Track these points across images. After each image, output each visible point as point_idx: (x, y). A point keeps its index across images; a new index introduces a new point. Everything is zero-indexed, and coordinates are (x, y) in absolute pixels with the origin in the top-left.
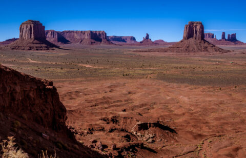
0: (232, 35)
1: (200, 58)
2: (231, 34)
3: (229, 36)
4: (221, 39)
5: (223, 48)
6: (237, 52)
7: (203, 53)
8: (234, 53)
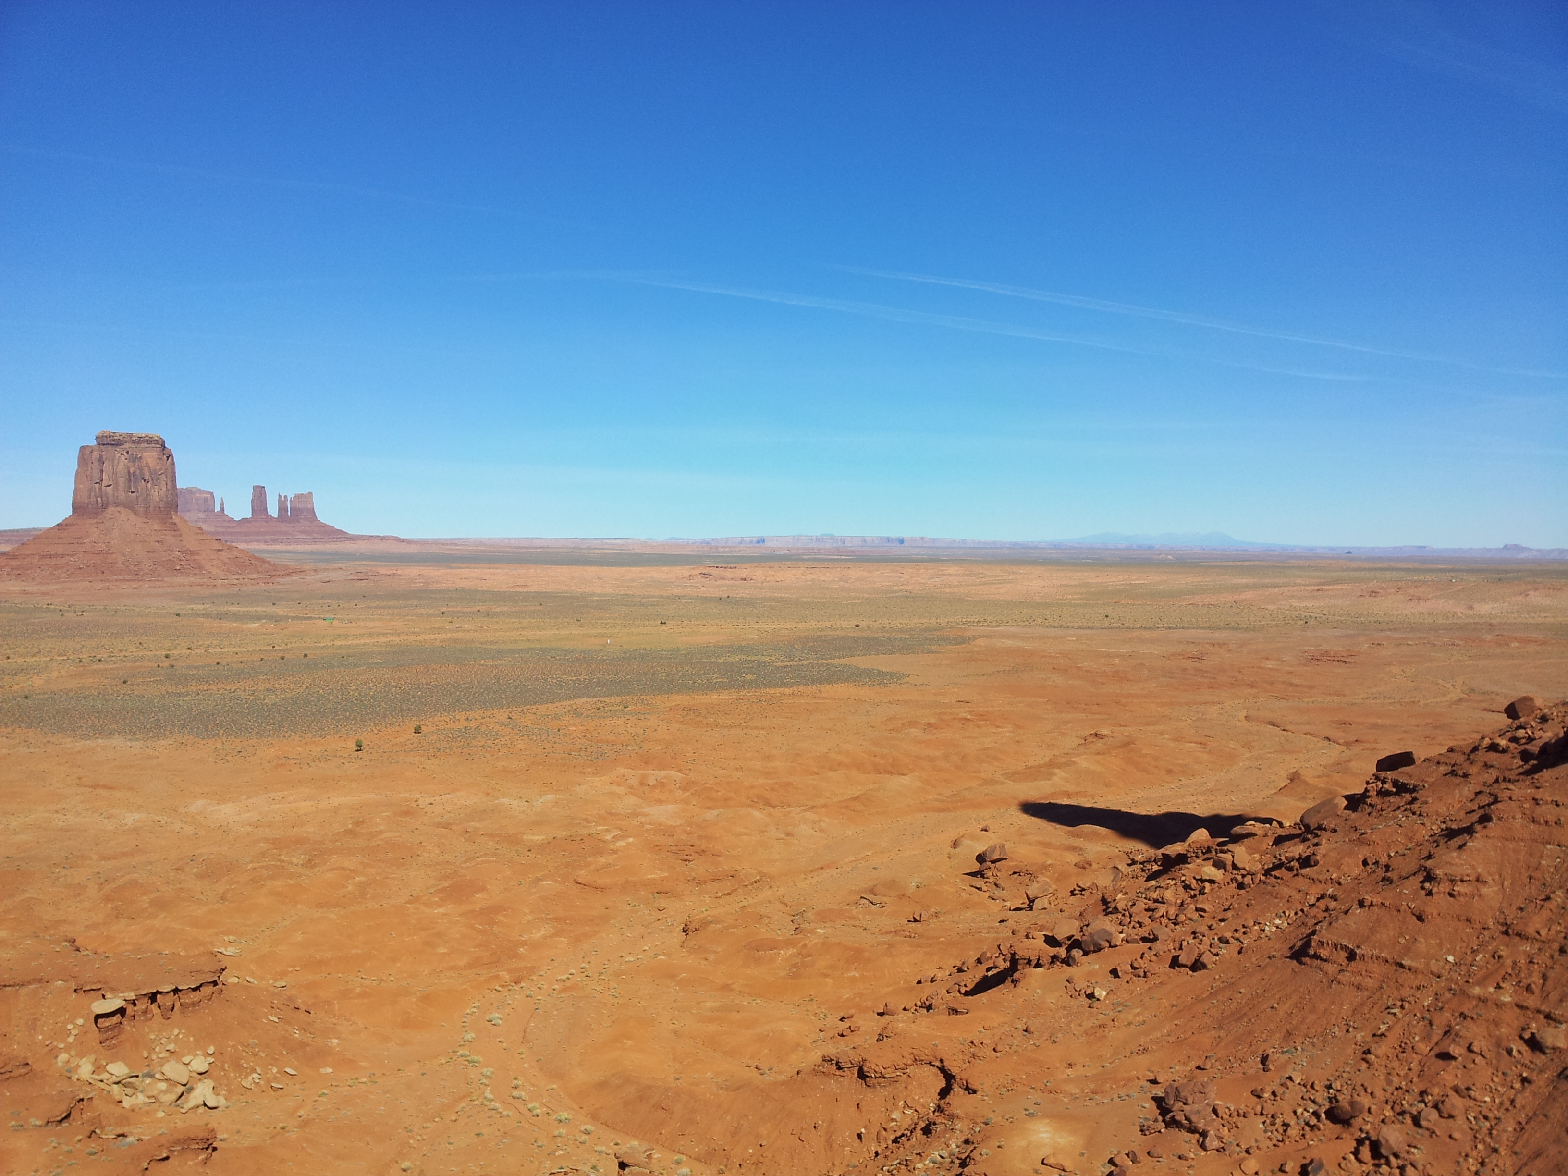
0: (299, 497)
1: (176, 607)
2: (291, 496)
3: (282, 502)
4: (249, 516)
5: (267, 557)
6: (333, 575)
7: (179, 580)
8: (322, 576)
